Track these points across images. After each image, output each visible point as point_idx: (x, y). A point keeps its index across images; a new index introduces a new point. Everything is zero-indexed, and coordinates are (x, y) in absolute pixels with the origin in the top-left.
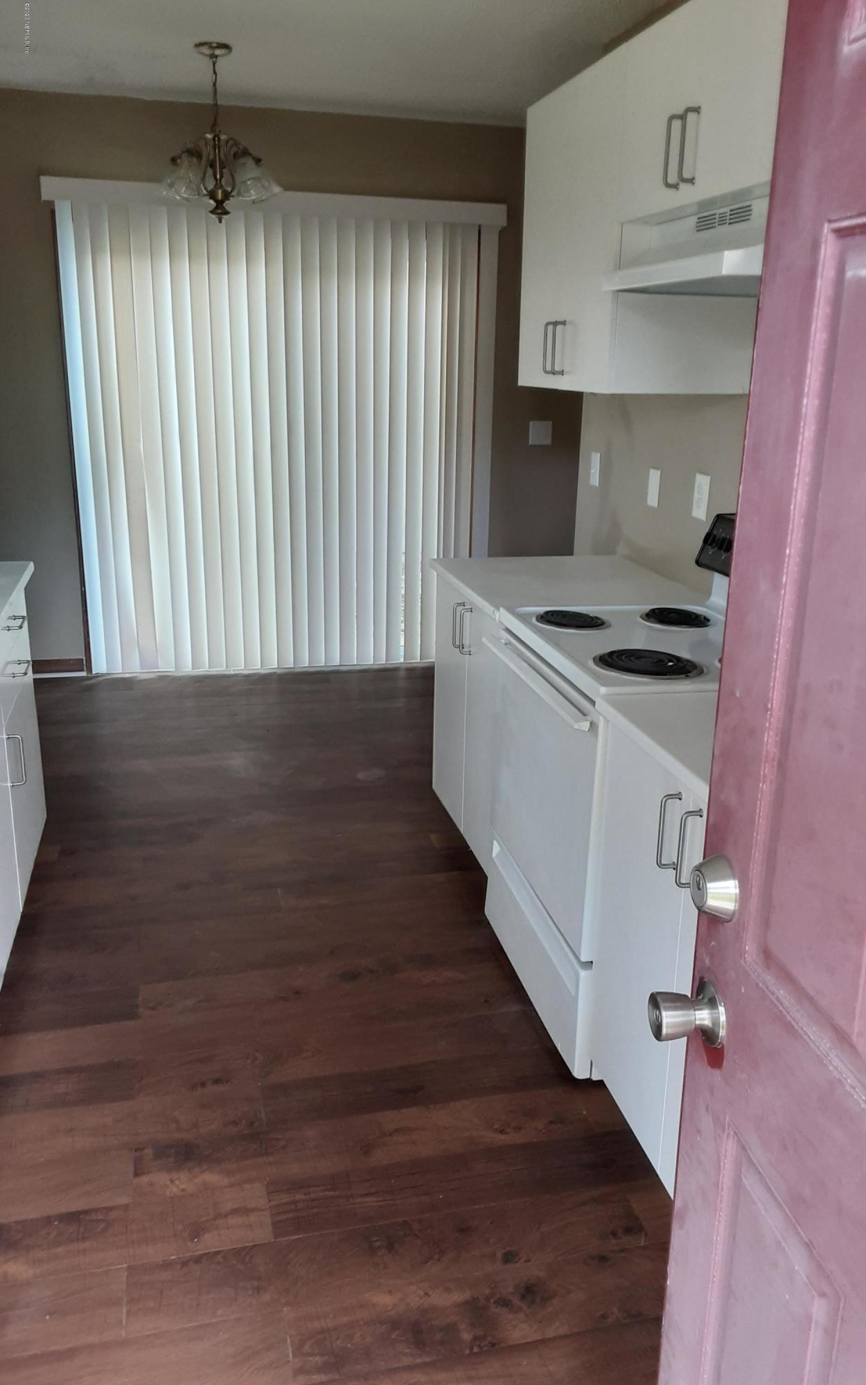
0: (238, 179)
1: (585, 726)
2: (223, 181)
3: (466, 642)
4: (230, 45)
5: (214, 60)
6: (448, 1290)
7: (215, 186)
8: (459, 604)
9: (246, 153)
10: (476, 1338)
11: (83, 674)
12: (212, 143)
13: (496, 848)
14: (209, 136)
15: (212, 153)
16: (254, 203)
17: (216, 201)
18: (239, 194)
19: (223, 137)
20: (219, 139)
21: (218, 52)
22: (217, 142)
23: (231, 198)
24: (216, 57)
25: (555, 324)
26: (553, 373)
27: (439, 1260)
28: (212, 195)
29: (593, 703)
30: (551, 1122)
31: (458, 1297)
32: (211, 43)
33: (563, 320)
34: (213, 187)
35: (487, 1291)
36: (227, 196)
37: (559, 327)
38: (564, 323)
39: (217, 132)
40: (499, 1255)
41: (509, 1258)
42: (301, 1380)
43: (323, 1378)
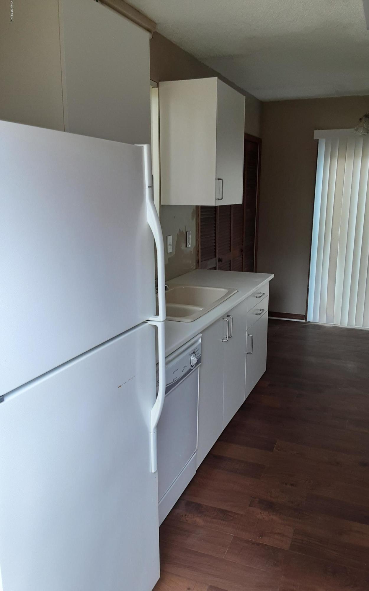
11: (304, 321)
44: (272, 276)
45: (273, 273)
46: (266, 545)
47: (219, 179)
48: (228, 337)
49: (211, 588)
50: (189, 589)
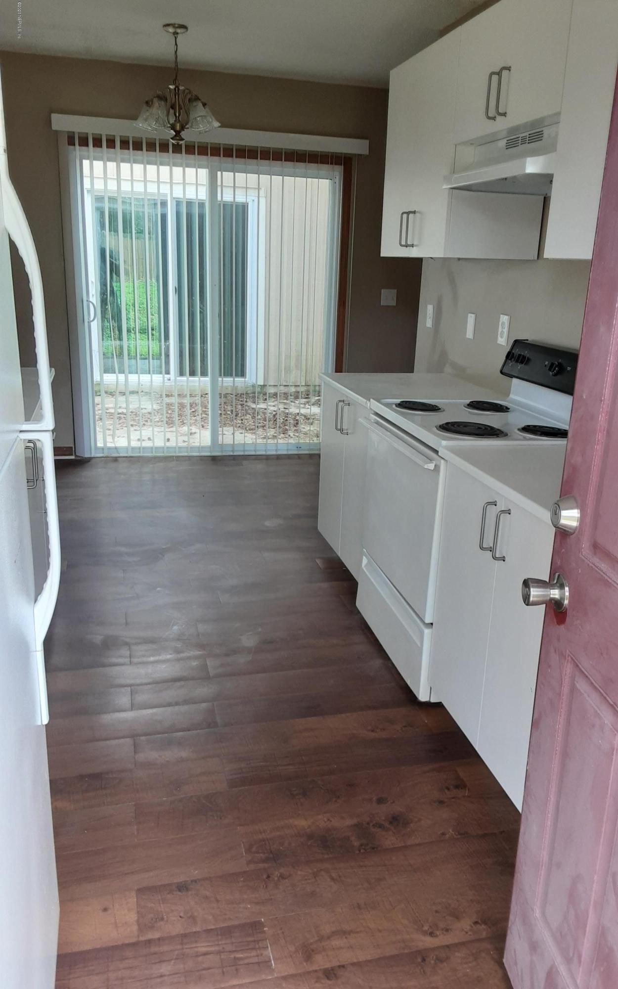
0: (192, 117)
1: (431, 466)
2: (180, 117)
3: (345, 427)
4: (187, 26)
5: (176, 36)
6: (343, 818)
7: (175, 121)
8: (340, 401)
9: (197, 99)
10: (362, 845)
11: (73, 457)
12: (174, 91)
13: (365, 561)
15: (174, 99)
16: (200, 133)
17: (175, 131)
18: (191, 127)
19: (181, 88)
20: (179, 89)
21: (179, 31)
22: (177, 91)
23: (185, 130)
24: (177, 33)
25: (408, 213)
26: (406, 246)
27: (336, 801)
28: (173, 127)
29: (436, 452)
30: (405, 726)
31: (349, 822)
32: (175, 24)
33: (414, 210)
34: (173, 122)
35: (368, 819)
36: (183, 128)
37: (411, 216)
38: (414, 212)
39: (177, 85)
40: (374, 799)
41: (380, 801)
42: (252, 867)
43: (266, 865)
46: (192, 797)
49: (141, 891)
50: (105, 910)
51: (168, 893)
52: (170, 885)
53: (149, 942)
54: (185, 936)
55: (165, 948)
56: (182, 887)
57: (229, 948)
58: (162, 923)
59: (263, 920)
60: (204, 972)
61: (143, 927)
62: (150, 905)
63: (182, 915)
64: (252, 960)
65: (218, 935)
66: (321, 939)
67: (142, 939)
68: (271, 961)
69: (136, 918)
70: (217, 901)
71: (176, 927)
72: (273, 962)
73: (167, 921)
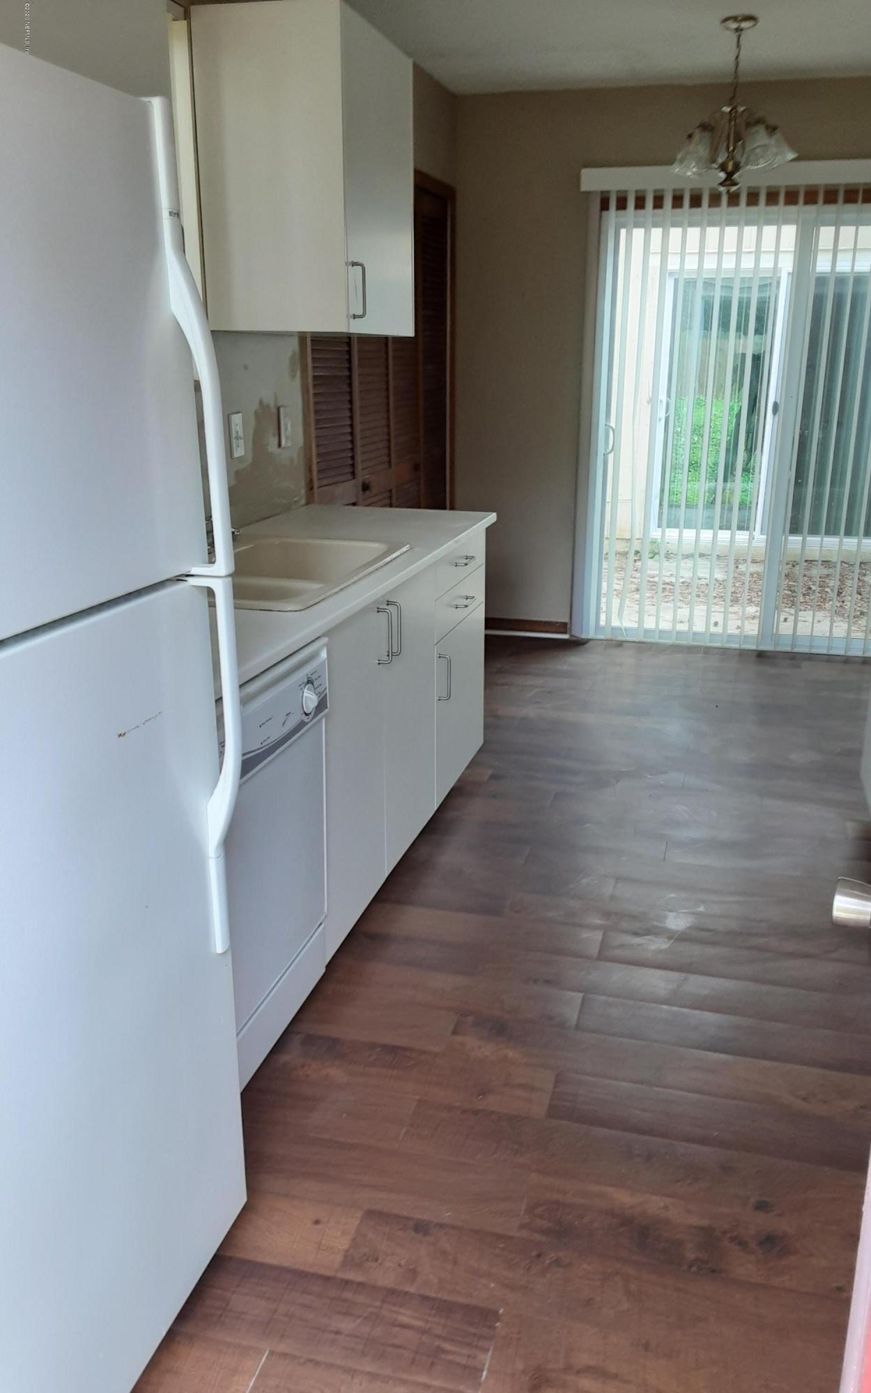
0: (749, 148)
2: (735, 152)
4: (756, 16)
5: (739, 33)
6: (689, 1211)
7: (728, 158)
9: (759, 122)
10: (698, 1260)
11: (565, 638)
12: (728, 117)
14: (727, 109)
15: (727, 126)
17: (726, 173)
18: (749, 164)
19: (740, 109)
20: (736, 111)
21: (744, 25)
22: (733, 114)
24: (741, 30)
27: (692, 1184)
28: (723, 167)
31: (694, 1221)
32: (738, 16)
34: (724, 160)
35: (727, 1226)
36: (737, 167)
39: (736, 105)
40: (753, 1200)
41: (761, 1206)
42: (524, 1234)
43: (543, 1238)
44: (492, 518)
45: (493, 511)
46: (492, 1112)
47: (354, 264)
48: (392, 655)
49: (370, 1214)
50: (317, 1222)
51: (401, 1229)
52: (408, 1219)
53: (346, 1283)
54: (392, 1292)
55: (361, 1299)
56: (421, 1228)
57: (438, 1330)
58: (375, 1265)
59: (501, 1311)
60: (390, 1349)
61: (349, 1261)
62: (370, 1235)
63: (403, 1262)
64: (458, 1359)
65: (432, 1308)
66: (568, 1369)
67: (340, 1275)
68: (482, 1371)
69: (346, 1247)
70: (455, 1262)
71: (385, 1277)
72: (485, 1373)
73: (380, 1264)
